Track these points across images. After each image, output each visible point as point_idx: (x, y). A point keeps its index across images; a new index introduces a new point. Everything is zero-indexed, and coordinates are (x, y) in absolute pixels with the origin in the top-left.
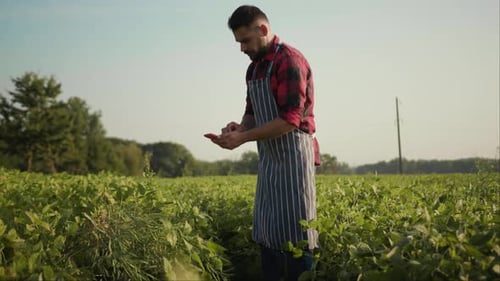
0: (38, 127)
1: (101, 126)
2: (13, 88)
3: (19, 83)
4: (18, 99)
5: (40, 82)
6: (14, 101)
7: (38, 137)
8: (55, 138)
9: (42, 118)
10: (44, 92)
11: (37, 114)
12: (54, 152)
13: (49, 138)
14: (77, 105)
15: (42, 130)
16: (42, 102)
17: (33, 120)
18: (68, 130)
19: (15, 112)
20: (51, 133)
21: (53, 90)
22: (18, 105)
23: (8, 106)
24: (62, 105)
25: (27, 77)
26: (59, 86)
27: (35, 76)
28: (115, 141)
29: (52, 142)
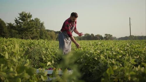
0: (26, 27)
1: (44, 26)
2: (19, 16)
3: (20, 15)
4: (20, 19)
5: (26, 14)
6: (19, 20)
8: (30, 30)
9: (27, 24)
10: (27, 17)
11: (25, 23)
12: (30, 34)
13: (29, 30)
14: (37, 20)
15: (27, 28)
16: (27, 20)
17: (24, 25)
18: (34, 28)
19: (20, 22)
20: (30, 28)
21: (30, 16)
22: (20, 21)
23: (18, 21)
24: (32, 20)
25: (23, 13)
26: (31, 15)
27: (25, 13)
28: (48, 31)
29: (30, 31)
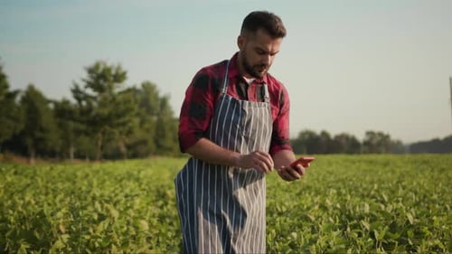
0: (105, 112)
3: (91, 71)
4: (89, 85)
5: (107, 70)
6: (86, 87)
7: (107, 120)
8: (122, 120)
9: (111, 102)
10: (112, 79)
11: (106, 98)
12: (121, 133)
13: (116, 121)
15: (110, 115)
16: (110, 88)
17: (102, 105)
18: (133, 113)
19: (87, 97)
20: (119, 116)
21: (120, 77)
22: (90, 92)
23: (81, 92)
24: (134, 90)
25: (97, 66)
26: (125, 73)
27: (105, 64)
29: (119, 125)
